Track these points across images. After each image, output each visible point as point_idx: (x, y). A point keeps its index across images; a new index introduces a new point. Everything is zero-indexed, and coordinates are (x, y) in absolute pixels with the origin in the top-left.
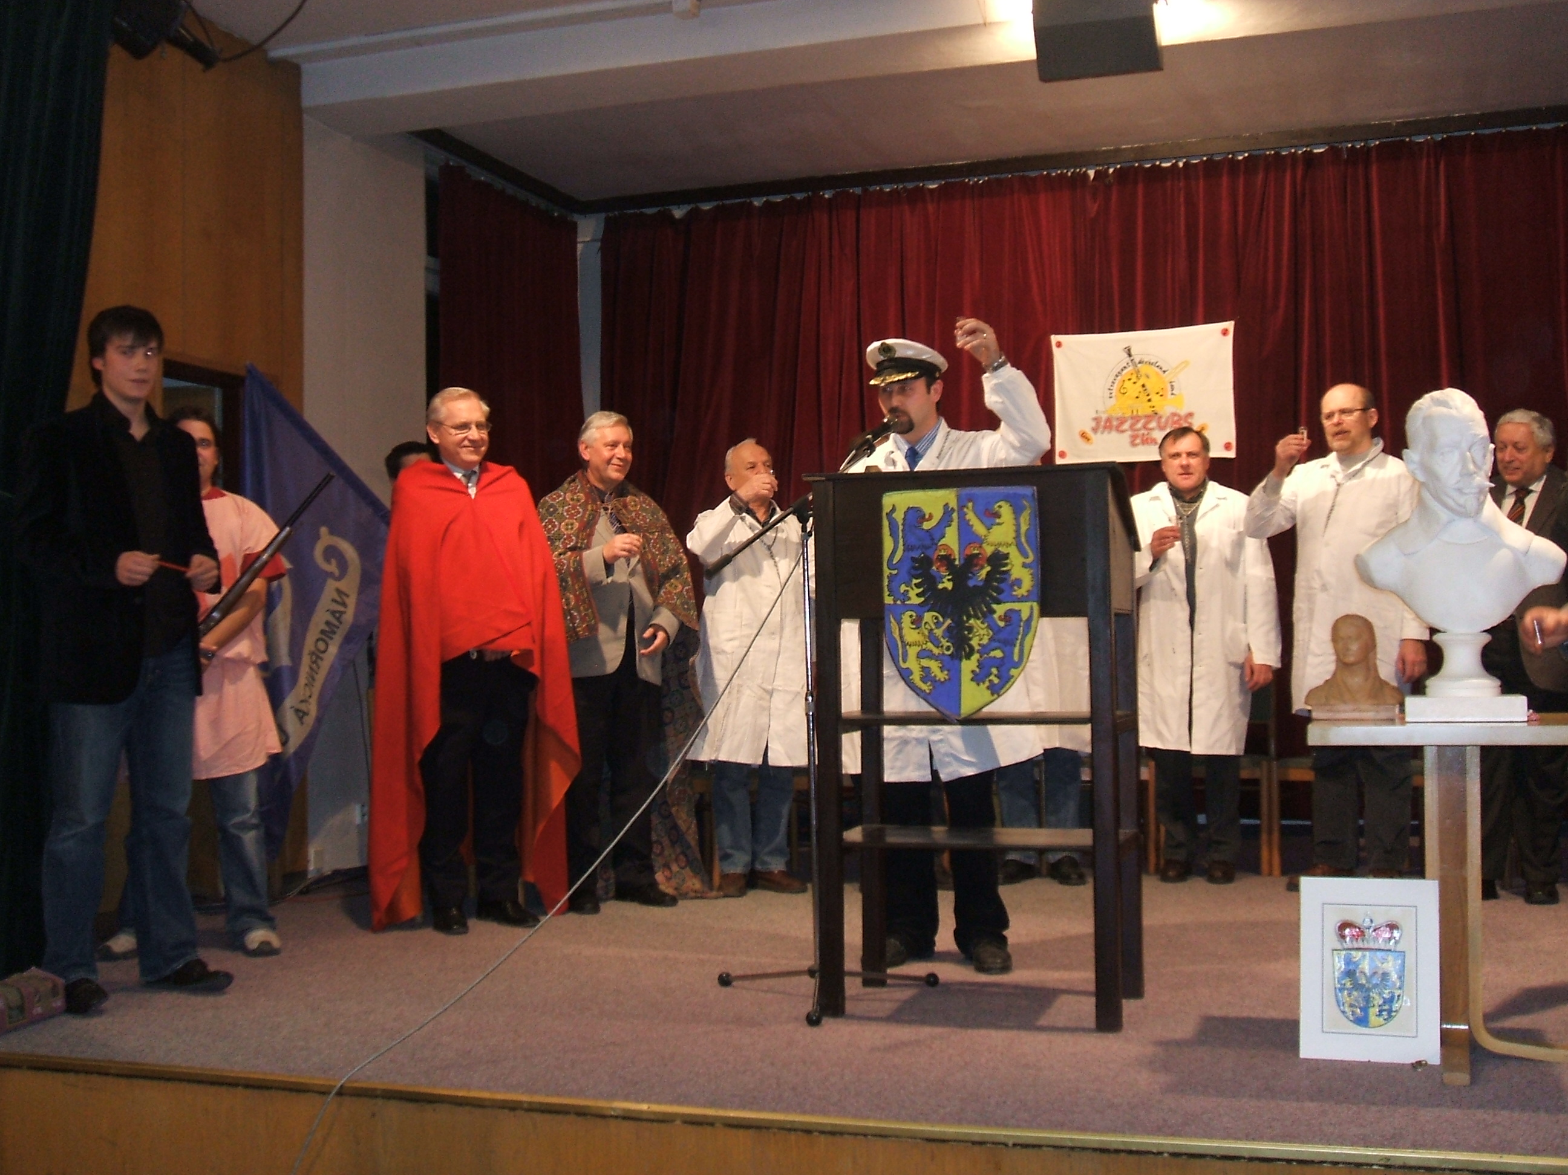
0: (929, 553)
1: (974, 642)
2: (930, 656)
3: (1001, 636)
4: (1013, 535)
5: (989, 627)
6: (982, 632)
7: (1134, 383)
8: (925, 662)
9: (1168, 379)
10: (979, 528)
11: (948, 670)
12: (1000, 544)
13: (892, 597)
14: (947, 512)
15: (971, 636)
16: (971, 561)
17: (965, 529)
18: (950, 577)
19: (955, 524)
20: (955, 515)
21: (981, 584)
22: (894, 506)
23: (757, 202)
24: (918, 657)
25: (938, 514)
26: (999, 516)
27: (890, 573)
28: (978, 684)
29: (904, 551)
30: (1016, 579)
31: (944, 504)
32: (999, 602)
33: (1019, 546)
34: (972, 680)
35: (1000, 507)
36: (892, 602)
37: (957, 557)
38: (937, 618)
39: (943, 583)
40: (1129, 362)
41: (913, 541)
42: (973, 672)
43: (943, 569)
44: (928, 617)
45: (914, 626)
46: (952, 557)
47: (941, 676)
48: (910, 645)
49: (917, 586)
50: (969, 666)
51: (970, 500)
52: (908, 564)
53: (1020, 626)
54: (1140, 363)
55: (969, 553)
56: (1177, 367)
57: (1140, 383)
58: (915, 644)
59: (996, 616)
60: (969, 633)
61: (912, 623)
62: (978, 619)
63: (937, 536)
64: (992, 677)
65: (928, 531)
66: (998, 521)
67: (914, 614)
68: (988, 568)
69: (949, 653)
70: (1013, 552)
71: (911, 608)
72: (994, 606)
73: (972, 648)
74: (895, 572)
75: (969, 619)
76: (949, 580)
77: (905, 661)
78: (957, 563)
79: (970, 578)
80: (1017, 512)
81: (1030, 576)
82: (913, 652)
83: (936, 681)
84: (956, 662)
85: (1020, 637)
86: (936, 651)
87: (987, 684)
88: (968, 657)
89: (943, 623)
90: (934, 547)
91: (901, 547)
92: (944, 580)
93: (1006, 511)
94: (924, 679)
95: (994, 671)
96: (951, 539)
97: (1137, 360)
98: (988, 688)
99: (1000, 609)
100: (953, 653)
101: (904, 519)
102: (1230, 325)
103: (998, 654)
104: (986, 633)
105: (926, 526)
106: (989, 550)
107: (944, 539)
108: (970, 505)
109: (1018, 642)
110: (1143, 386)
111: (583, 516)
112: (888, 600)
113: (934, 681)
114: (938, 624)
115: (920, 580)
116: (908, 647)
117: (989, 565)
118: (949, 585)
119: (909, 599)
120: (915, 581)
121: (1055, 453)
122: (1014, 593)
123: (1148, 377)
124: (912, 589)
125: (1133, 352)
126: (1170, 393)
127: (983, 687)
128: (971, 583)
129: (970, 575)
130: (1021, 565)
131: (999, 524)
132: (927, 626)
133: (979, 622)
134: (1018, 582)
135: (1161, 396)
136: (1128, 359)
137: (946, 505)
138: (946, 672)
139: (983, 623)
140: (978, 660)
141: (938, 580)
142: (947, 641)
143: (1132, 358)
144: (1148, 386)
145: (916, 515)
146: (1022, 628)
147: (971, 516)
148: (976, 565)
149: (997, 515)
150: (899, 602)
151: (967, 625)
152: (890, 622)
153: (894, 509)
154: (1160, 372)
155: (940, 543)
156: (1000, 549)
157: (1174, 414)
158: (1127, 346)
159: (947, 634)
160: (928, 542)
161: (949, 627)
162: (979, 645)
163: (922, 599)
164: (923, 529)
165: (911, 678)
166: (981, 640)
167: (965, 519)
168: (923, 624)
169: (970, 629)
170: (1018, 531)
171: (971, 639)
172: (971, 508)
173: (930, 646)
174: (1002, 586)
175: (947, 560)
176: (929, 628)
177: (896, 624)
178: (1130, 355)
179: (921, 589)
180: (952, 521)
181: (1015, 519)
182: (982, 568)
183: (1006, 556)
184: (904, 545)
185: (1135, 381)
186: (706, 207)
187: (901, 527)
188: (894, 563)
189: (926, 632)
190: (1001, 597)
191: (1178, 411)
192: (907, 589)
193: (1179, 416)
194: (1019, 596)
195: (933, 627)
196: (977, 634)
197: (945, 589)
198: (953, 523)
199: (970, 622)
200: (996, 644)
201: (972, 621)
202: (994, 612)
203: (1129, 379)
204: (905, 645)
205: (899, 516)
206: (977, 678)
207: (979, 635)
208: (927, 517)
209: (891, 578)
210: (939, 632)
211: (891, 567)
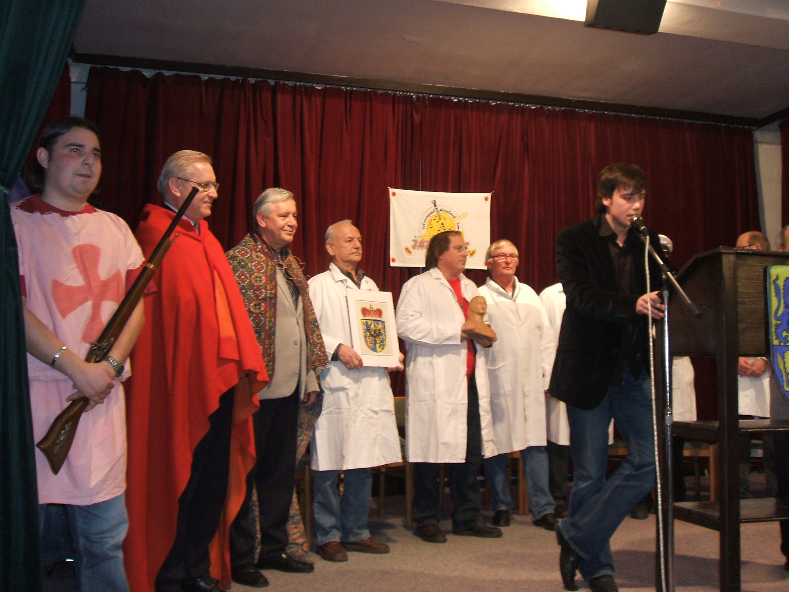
7: (437, 222)
9: (456, 222)
13: (778, 340)
22: (777, 275)
23: (205, 77)
27: (776, 323)
29: (784, 308)
36: (777, 344)
40: (435, 209)
52: (787, 317)
54: (440, 211)
56: (461, 215)
57: (441, 222)
74: (779, 322)
77: (787, 386)
91: (782, 306)
97: (439, 209)
101: (784, 285)
102: (489, 195)
110: (442, 224)
111: (266, 271)
112: (776, 342)
116: (788, 376)
119: (788, 342)
121: (390, 259)
123: (445, 219)
125: (437, 204)
136: (434, 208)
143: (436, 207)
144: (445, 224)
150: (782, 344)
152: (777, 358)
153: (777, 278)
154: (452, 217)
158: (434, 200)
177: (781, 360)
178: (435, 206)
184: (784, 304)
185: (438, 221)
186: (167, 73)
187: (782, 291)
188: (779, 315)
192: (787, 334)
203: (435, 220)
205: (781, 283)
209: (777, 326)
211: (777, 318)
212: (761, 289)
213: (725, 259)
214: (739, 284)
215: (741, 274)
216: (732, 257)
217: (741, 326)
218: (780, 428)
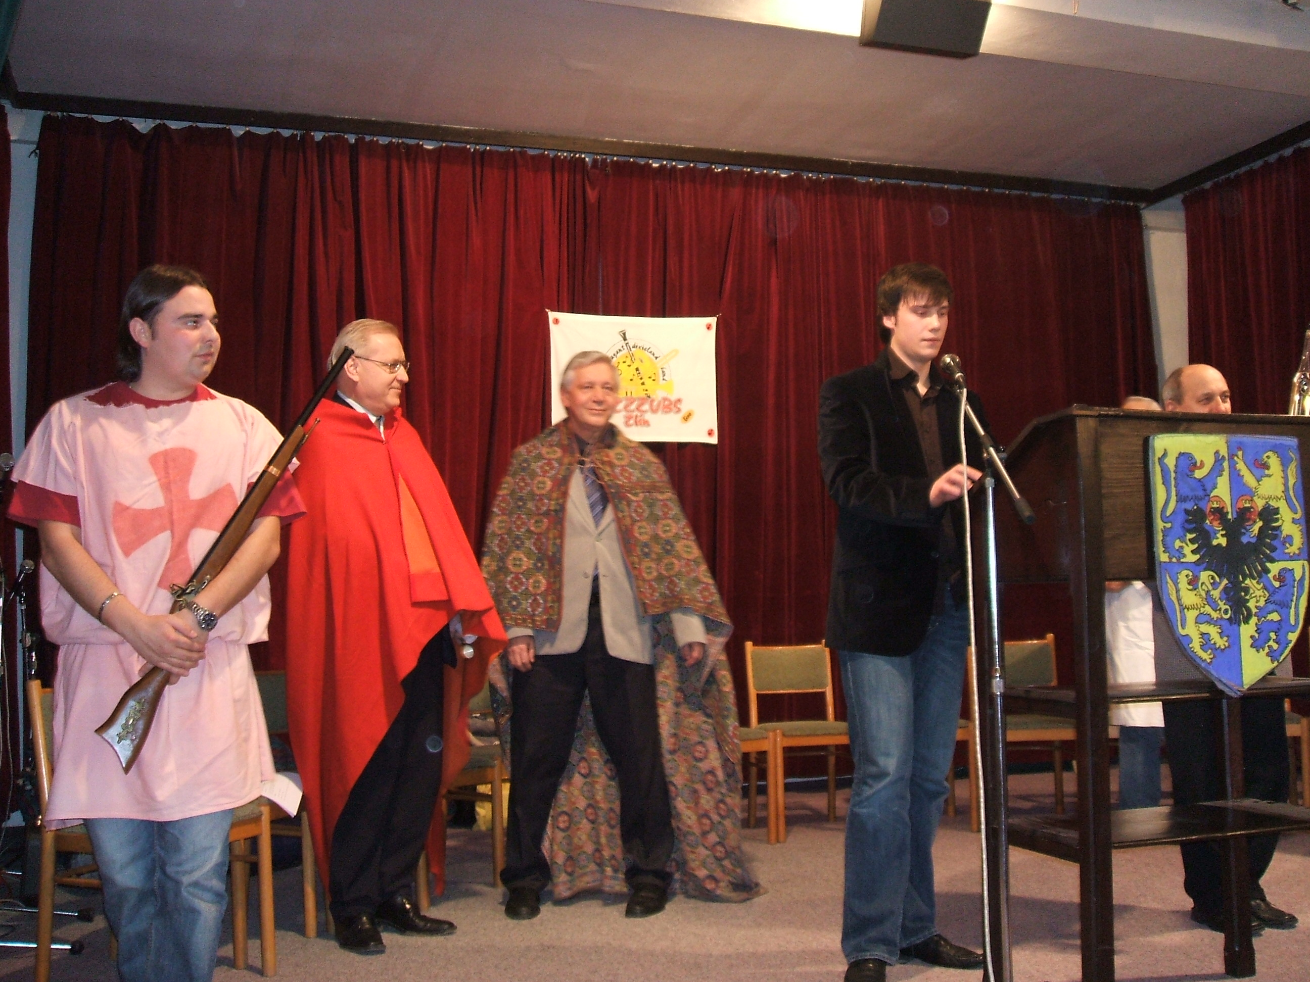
0: (1202, 504)
1: (1251, 604)
2: (1210, 621)
3: (1276, 598)
4: (1282, 488)
5: (1265, 588)
6: (1258, 593)
7: (629, 366)
8: (1205, 628)
10: (1249, 479)
11: (1228, 636)
12: (1270, 498)
13: (1168, 554)
14: (1219, 460)
15: (1247, 597)
16: (1243, 515)
17: (1236, 479)
18: (1224, 532)
19: (1226, 473)
20: (1226, 464)
21: (1254, 540)
22: (1165, 450)
24: (1196, 623)
25: (1209, 462)
26: (1268, 468)
27: (1164, 527)
28: (1258, 651)
29: (1177, 502)
30: (1287, 536)
31: (1215, 451)
32: (1272, 561)
33: (1288, 499)
34: (1252, 646)
35: (1268, 457)
36: (1167, 560)
37: (1230, 510)
38: (1213, 578)
39: (1217, 538)
41: (1186, 491)
42: (1252, 637)
43: (1216, 523)
44: (1205, 576)
45: (1191, 587)
46: (1225, 511)
47: (1221, 643)
48: (1188, 609)
49: (1192, 541)
50: (1247, 631)
51: (1239, 449)
52: (1181, 517)
53: (1294, 587)
55: (1242, 507)
57: (634, 367)
58: (1193, 607)
59: (1270, 576)
60: (1246, 595)
61: (1189, 584)
62: (1254, 579)
63: (1208, 486)
64: (1271, 643)
65: (1200, 480)
66: (1267, 472)
67: (1191, 574)
68: (1260, 524)
69: (1227, 616)
70: (1282, 505)
71: (1186, 566)
72: (1268, 565)
73: (1249, 610)
74: (1169, 525)
75: (1244, 579)
76: (1222, 535)
77: (1183, 627)
78: (1230, 516)
79: (1244, 534)
80: (1285, 465)
81: (1300, 533)
82: (1191, 615)
83: (1216, 649)
84: (1235, 626)
85: (1294, 598)
86: (1215, 615)
87: (1267, 650)
88: (1246, 621)
89: (1220, 583)
90: (1206, 498)
91: (1174, 498)
92: (1219, 535)
93: (1274, 461)
94: (1203, 647)
95: (1273, 635)
96: (1222, 490)
98: (1268, 655)
99: (1274, 568)
100: (1231, 617)
101: (1176, 466)
102: (713, 320)
103: (1275, 617)
104: (1263, 594)
105: (1199, 474)
106: (1260, 504)
107: (1216, 490)
108: (1240, 453)
109: (1293, 604)
110: (637, 369)
111: (557, 473)
112: (1163, 557)
113: (1215, 649)
114: (1214, 585)
115: (1194, 535)
116: (1186, 610)
117: (1260, 520)
118: (1223, 541)
119: (1184, 556)
120: (1190, 536)
122: (1287, 551)
123: (642, 361)
124: (1187, 545)
125: (627, 337)
126: (661, 378)
127: (1263, 653)
128: (1245, 540)
129: (1243, 531)
130: (1291, 520)
131: (1269, 476)
132: (1204, 587)
133: (1254, 582)
134: (1289, 539)
135: (654, 380)
137: (1217, 453)
138: (1225, 639)
139: (1258, 583)
140: (1256, 624)
141: (1212, 535)
142: (1225, 604)
143: (626, 342)
145: (1187, 462)
146: (1295, 589)
147: (1241, 466)
148: (1249, 519)
149: (1266, 466)
150: (1174, 560)
151: (1243, 585)
152: (1167, 582)
153: (1165, 455)
155: (1212, 495)
156: (1272, 503)
157: (665, 399)
159: (1225, 596)
160: (1200, 493)
161: (1225, 588)
162: (1256, 607)
163: (1198, 556)
164: (1195, 478)
165: (1190, 646)
166: (1257, 601)
167: (1235, 469)
168: (1200, 585)
169: (1246, 590)
170: (1286, 485)
171: (1248, 601)
172: (1241, 457)
173: (1208, 609)
174: (1275, 543)
175: (1220, 512)
176: (1206, 589)
177: (1172, 584)
178: (625, 339)
179: (1196, 545)
180: (1224, 471)
181: (1283, 471)
182: (1255, 522)
183: (1276, 511)
184: (1176, 496)
187: (1173, 475)
188: (1168, 514)
189: (1203, 594)
190: (1273, 555)
191: (669, 397)
192: (1181, 544)
193: (670, 400)
194: (1291, 554)
195: (1210, 588)
196: (1253, 595)
197: (1219, 545)
198: (1224, 473)
199: (1246, 582)
200: (1271, 607)
201: (1248, 581)
202: (1267, 571)
203: (624, 362)
204: (1183, 608)
205: (1171, 462)
206: (1257, 645)
207: (1256, 596)
208: (1198, 464)
209: (1165, 532)
210: (1216, 594)
211: (1165, 519)
212: (1140, 473)
213: (1080, 425)
214: (1104, 465)
215: (1106, 449)
216: (1092, 423)
217: (1107, 534)
218: (1174, 695)
